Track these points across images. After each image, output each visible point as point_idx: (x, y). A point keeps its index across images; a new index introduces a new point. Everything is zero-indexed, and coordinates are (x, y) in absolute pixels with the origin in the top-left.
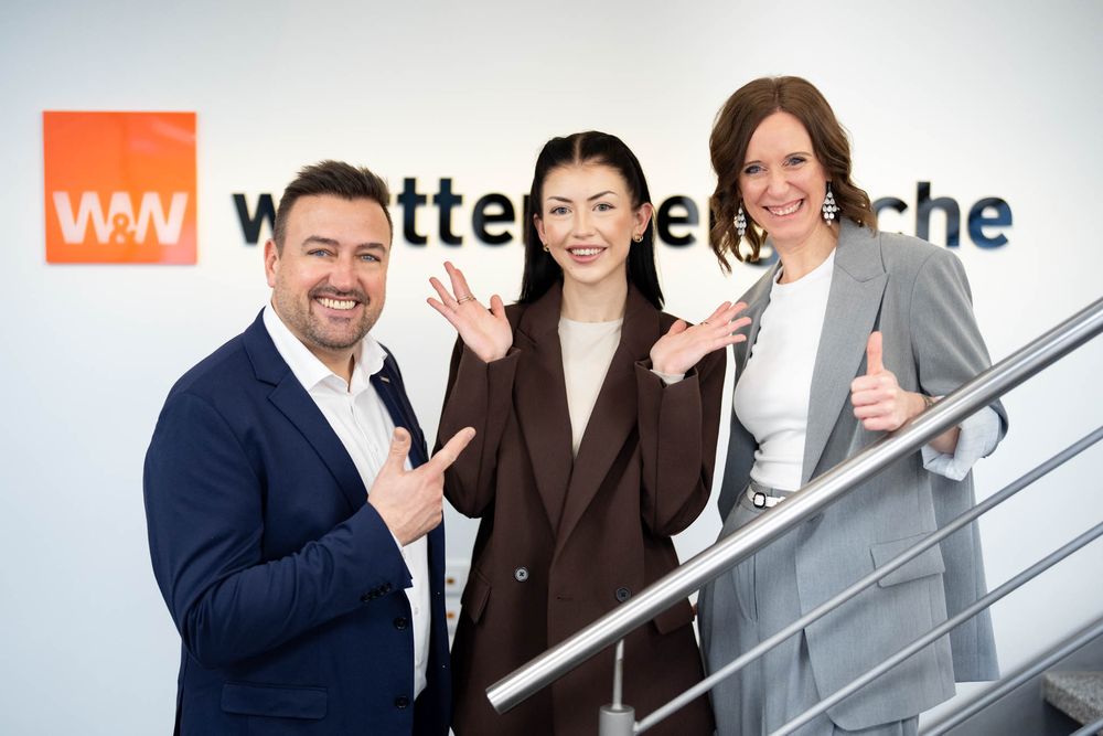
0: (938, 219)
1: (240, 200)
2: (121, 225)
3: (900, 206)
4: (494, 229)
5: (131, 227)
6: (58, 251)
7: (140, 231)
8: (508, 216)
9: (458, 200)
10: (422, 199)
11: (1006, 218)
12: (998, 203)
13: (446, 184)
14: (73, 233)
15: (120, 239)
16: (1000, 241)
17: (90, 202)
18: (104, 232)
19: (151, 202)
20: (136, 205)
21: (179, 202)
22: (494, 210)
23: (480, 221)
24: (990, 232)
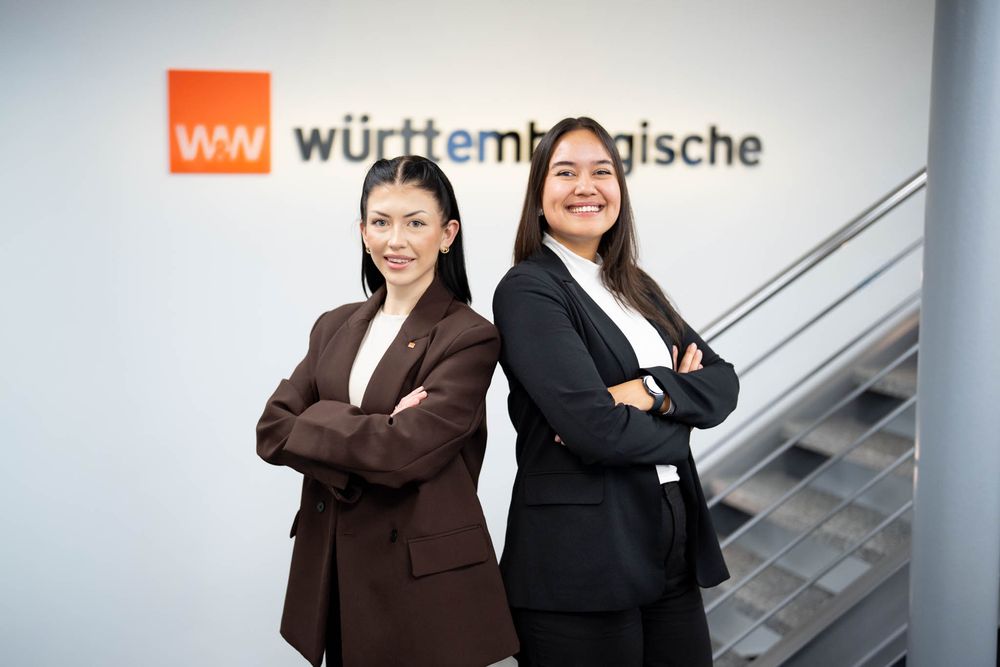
0: (721, 149)
1: (299, 132)
2: (220, 147)
3: (699, 139)
4: (461, 152)
5: (227, 149)
6: (178, 165)
7: (233, 151)
8: (468, 143)
9: (437, 133)
10: (415, 133)
11: (758, 147)
12: (755, 140)
13: (430, 123)
14: (189, 152)
15: (220, 157)
16: (755, 163)
17: (200, 132)
18: (209, 152)
19: (241, 133)
20: (231, 133)
21: (259, 133)
22: (459, 140)
23: (451, 147)
24: (750, 156)
